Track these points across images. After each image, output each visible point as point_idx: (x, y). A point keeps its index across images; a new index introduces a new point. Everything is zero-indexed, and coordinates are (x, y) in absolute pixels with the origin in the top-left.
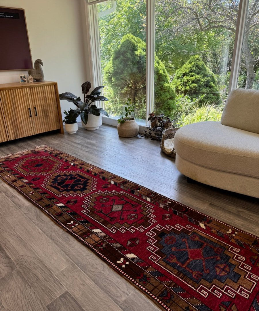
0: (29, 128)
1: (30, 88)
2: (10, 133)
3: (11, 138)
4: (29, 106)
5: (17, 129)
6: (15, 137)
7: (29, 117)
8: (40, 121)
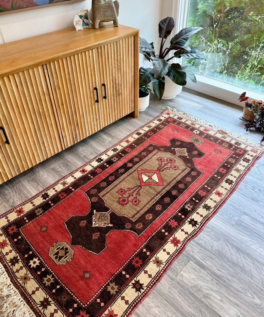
0: (94, 121)
1: (98, 48)
2: (66, 136)
3: (67, 145)
4: (96, 83)
5: (76, 128)
6: (74, 142)
7: (95, 103)
8: (109, 107)
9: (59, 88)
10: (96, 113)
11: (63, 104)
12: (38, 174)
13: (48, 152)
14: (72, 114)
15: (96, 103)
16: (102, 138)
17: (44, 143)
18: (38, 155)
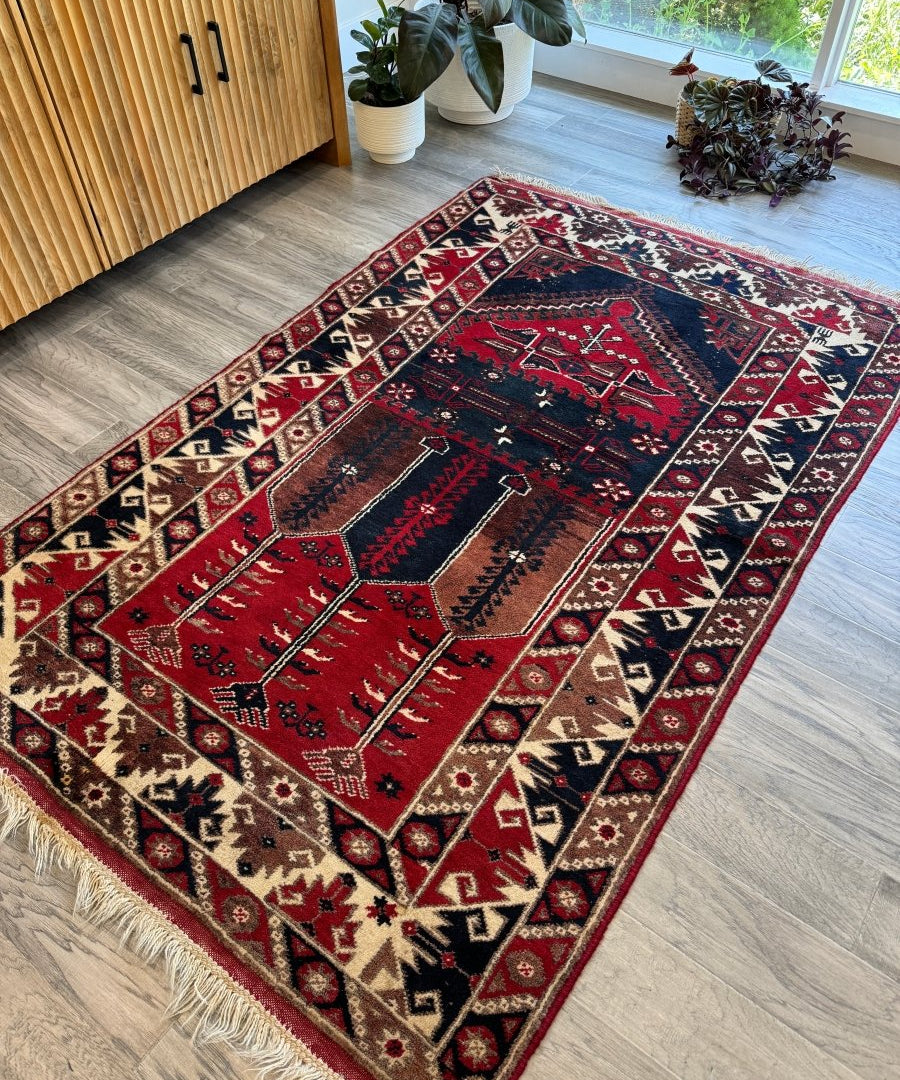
0: (195, 165)
2: (106, 218)
3: (117, 252)
4: (182, 16)
5: (139, 189)
6: (138, 241)
7: (189, 98)
8: (242, 113)
9: (56, 29)
10: (199, 138)
11: (76, 94)
12: (34, 352)
13: (55, 273)
14: (116, 133)
15: (195, 97)
16: (233, 234)
17: (34, 240)
18: (24, 283)
